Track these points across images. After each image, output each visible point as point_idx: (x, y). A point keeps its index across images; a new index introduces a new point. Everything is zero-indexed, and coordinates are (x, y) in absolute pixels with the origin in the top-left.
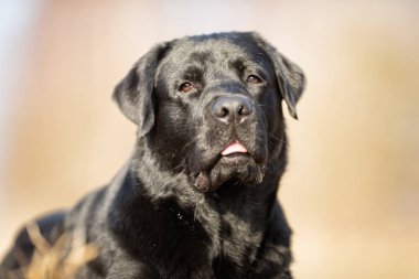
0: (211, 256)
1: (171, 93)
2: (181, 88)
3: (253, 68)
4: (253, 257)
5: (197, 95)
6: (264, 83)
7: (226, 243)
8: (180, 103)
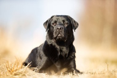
0: (58, 55)
1: (51, 25)
2: (53, 24)
3: (66, 22)
4: (67, 56)
5: (55, 25)
6: (68, 25)
7: (62, 53)
8: (52, 27)
